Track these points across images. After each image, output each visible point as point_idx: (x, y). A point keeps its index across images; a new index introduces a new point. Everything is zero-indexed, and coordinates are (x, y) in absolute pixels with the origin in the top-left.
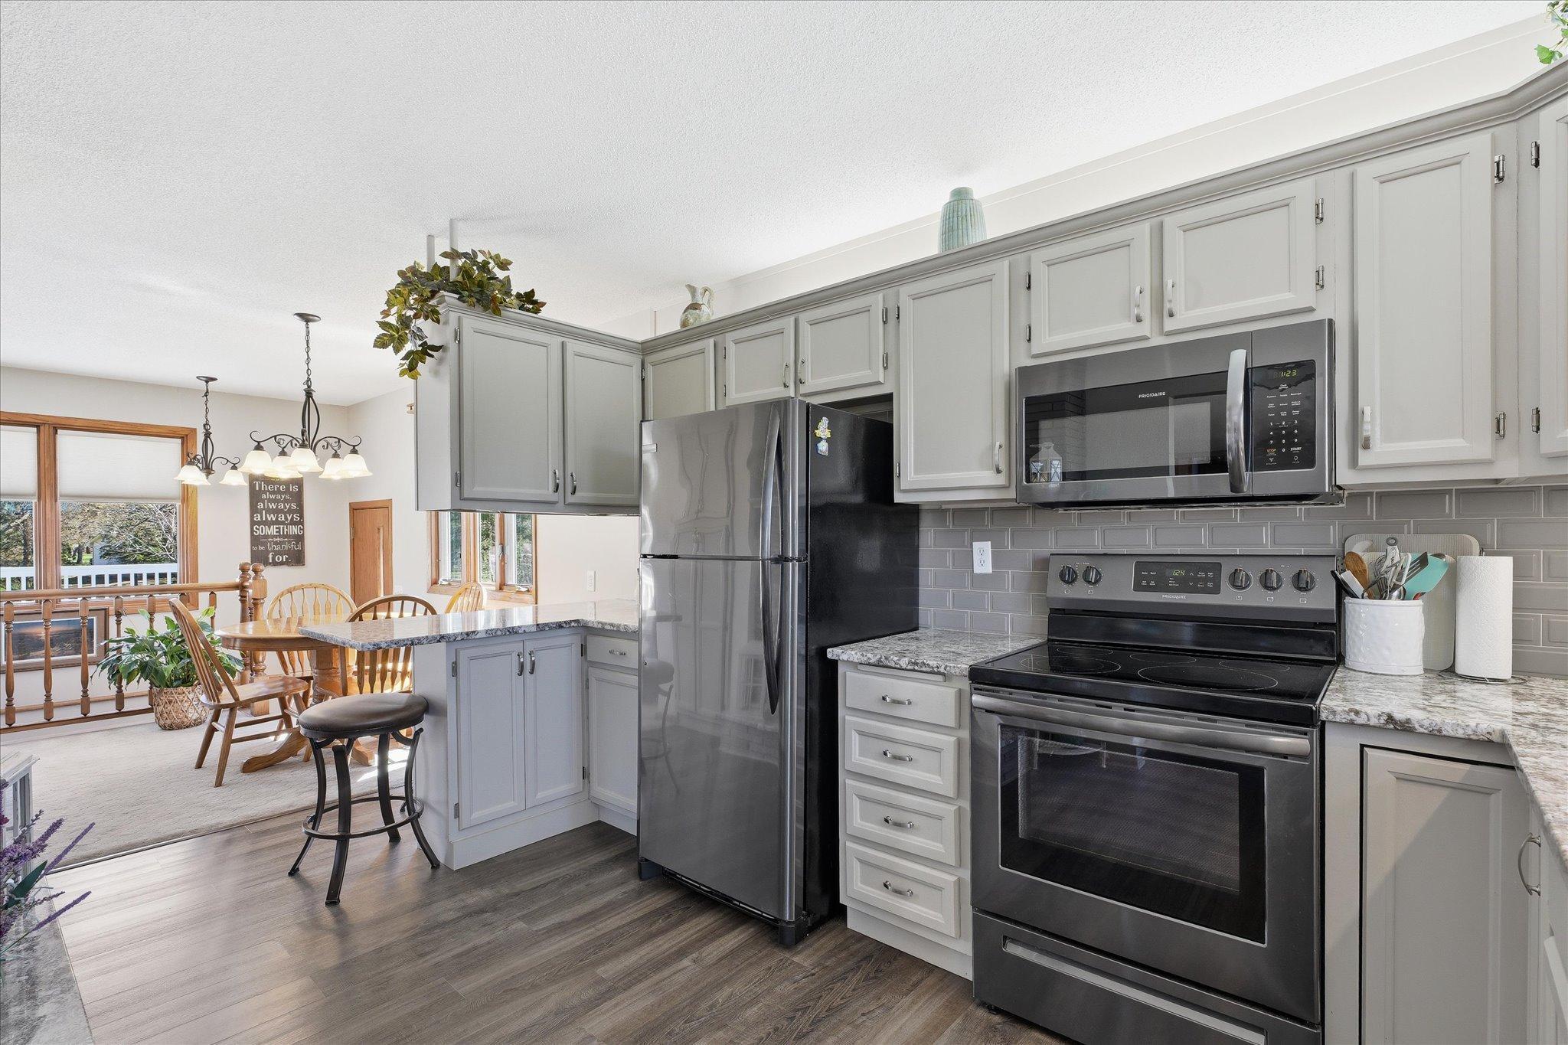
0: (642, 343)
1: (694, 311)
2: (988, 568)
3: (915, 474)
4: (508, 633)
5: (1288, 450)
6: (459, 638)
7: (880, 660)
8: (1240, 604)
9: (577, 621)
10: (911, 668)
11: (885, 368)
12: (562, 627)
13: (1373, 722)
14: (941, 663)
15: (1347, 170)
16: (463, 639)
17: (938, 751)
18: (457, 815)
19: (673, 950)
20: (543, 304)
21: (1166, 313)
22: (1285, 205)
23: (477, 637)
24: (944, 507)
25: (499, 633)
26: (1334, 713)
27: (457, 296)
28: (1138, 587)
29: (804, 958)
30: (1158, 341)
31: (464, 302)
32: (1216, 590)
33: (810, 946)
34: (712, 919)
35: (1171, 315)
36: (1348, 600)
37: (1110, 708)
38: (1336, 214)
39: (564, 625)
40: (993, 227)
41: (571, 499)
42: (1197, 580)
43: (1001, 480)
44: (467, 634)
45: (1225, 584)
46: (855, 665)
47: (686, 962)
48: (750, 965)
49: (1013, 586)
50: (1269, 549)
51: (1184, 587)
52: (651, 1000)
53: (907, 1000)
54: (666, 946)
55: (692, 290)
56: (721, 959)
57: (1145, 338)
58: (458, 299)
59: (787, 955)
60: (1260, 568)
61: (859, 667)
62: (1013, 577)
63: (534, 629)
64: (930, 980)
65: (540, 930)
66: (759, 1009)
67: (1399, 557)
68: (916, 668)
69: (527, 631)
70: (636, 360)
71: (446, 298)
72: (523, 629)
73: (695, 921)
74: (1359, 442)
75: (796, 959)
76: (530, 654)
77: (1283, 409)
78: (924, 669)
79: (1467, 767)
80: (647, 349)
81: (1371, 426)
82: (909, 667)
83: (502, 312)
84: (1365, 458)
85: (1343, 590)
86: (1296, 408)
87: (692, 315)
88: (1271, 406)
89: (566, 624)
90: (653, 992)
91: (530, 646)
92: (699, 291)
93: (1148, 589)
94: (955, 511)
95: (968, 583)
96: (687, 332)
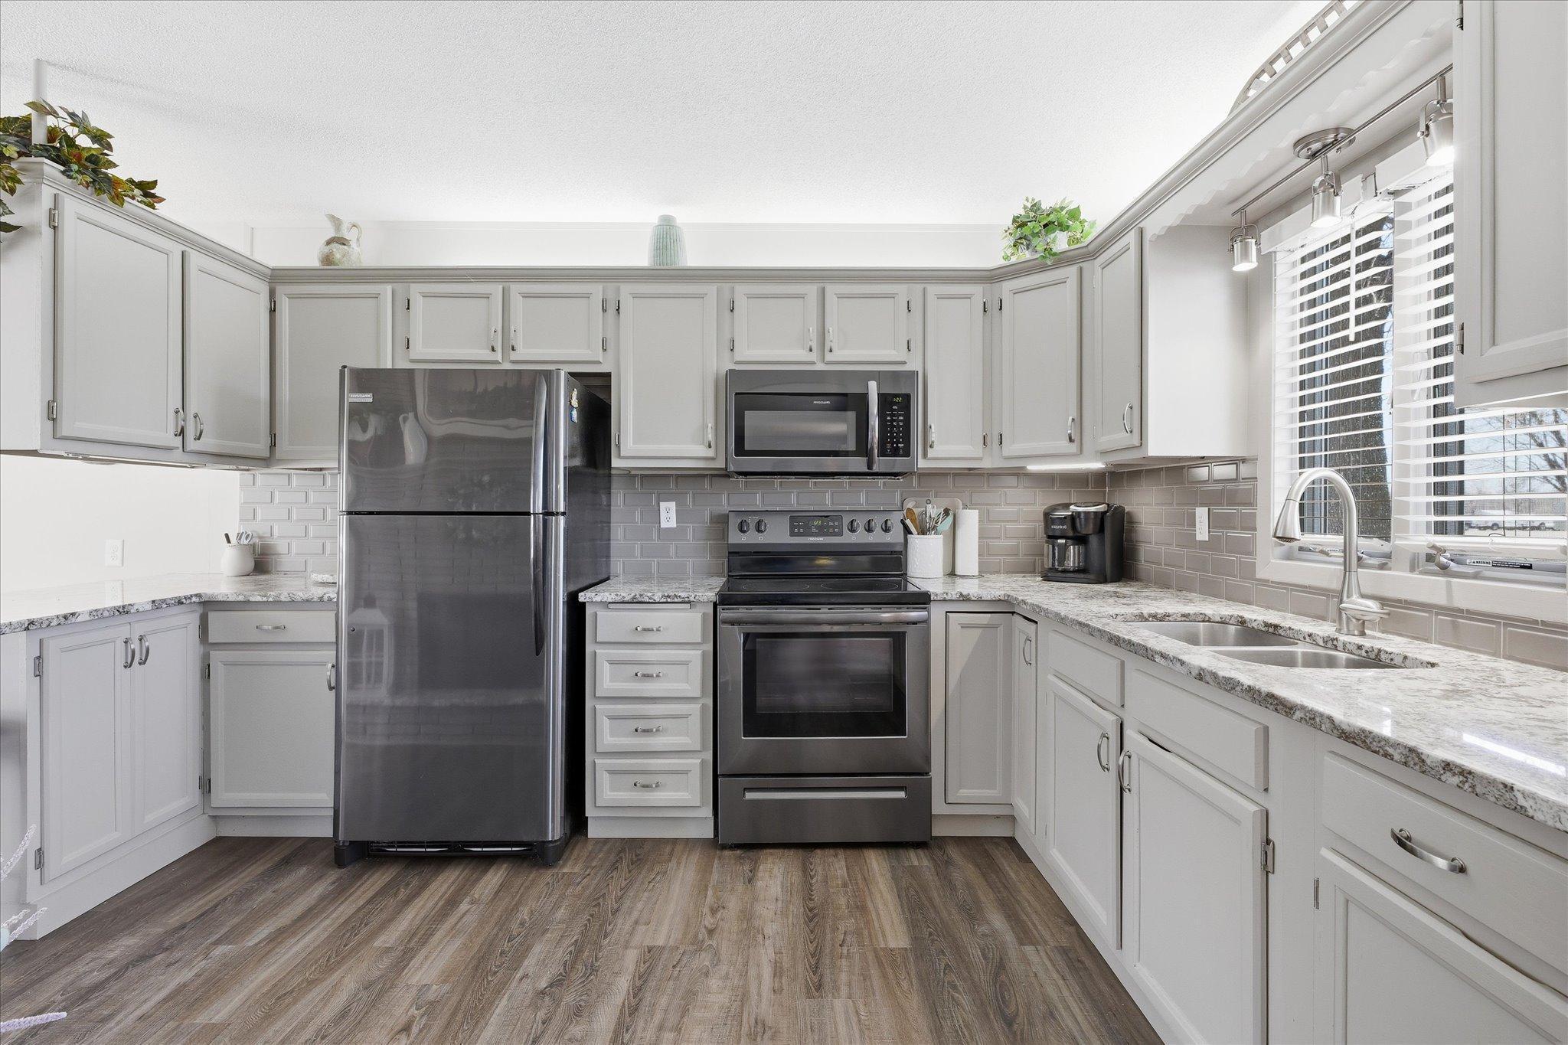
0: (273, 269)
1: (344, 247)
2: (673, 524)
3: (633, 444)
4: (117, 613)
5: (897, 445)
6: (55, 623)
7: (634, 598)
8: (855, 542)
9: (198, 596)
10: (665, 600)
11: (604, 350)
12: (182, 603)
13: (954, 597)
14: (690, 594)
15: (923, 286)
16: (60, 624)
17: (686, 663)
18: (40, 864)
19: (440, 904)
20: (161, 200)
21: (827, 349)
22: (892, 297)
23: (79, 619)
24: (633, 472)
25: (106, 614)
26: (937, 595)
27: (62, 168)
28: (792, 534)
29: (571, 867)
30: (820, 367)
31: (70, 177)
32: (840, 534)
33: (568, 859)
34: (457, 873)
35: (831, 351)
36: (909, 536)
37: (819, 609)
38: (916, 307)
39: (184, 601)
40: (692, 257)
41: (192, 445)
42: (828, 527)
43: (711, 453)
44: (66, 617)
45: (845, 530)
46: (606, 605)
47: (464, 907)
48: (528, 888)
49: (694, 537)
50: (865, 507)
51: (822, 531)
52: (458, 942)
53: (673, 864)
54: (430, 904)
55: (336, 222)
56: (497, 893)
57: (813, 363)
58: (63, 172)
59: (555, 871)
60: (866, 518)
61: (610, 606)
62: (694, 530)
63: (149, 607)
64: (679, 848)
65: (260, 942)
66: (566, 909)
67: (933, 511)
68: (669, 600)
69: (141, 609)
70: (264, 289)
71: (45, 167)
72: (135, 607)
73: (441, 878)
74: (927, 445)
75: (565, 870)
76: (140, 640)
77: (895, 421)
78: (676, 600)
79: (989, 615)
80: (277, 279)
81: (933, 436)
82: (662, 600)
83: (125, 204)
84: (931, 453)
85: (907, 531)
86: (901, 421)
87: (338, 251)
88: (889, 418)
89: (186, 600)
90: (453, 937)
91: (139, 629)
92: (345, 226)
93: (799, 535)
94: (643, 476)
95: (655, 536)
96: (330, 271)
